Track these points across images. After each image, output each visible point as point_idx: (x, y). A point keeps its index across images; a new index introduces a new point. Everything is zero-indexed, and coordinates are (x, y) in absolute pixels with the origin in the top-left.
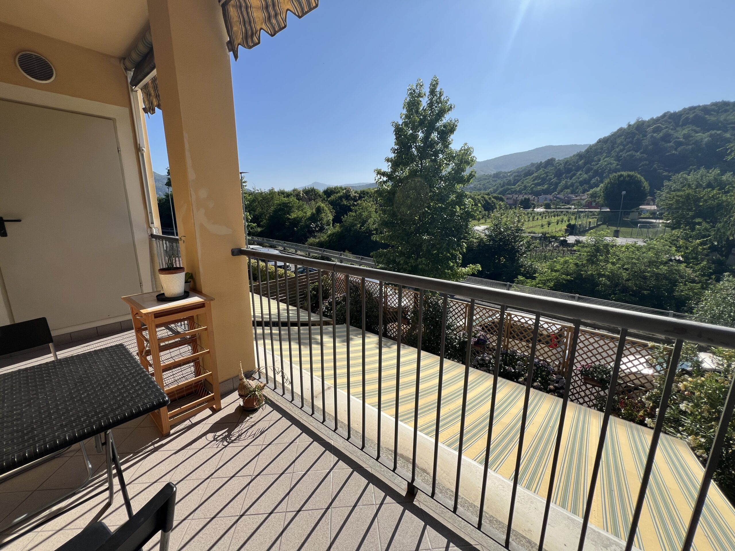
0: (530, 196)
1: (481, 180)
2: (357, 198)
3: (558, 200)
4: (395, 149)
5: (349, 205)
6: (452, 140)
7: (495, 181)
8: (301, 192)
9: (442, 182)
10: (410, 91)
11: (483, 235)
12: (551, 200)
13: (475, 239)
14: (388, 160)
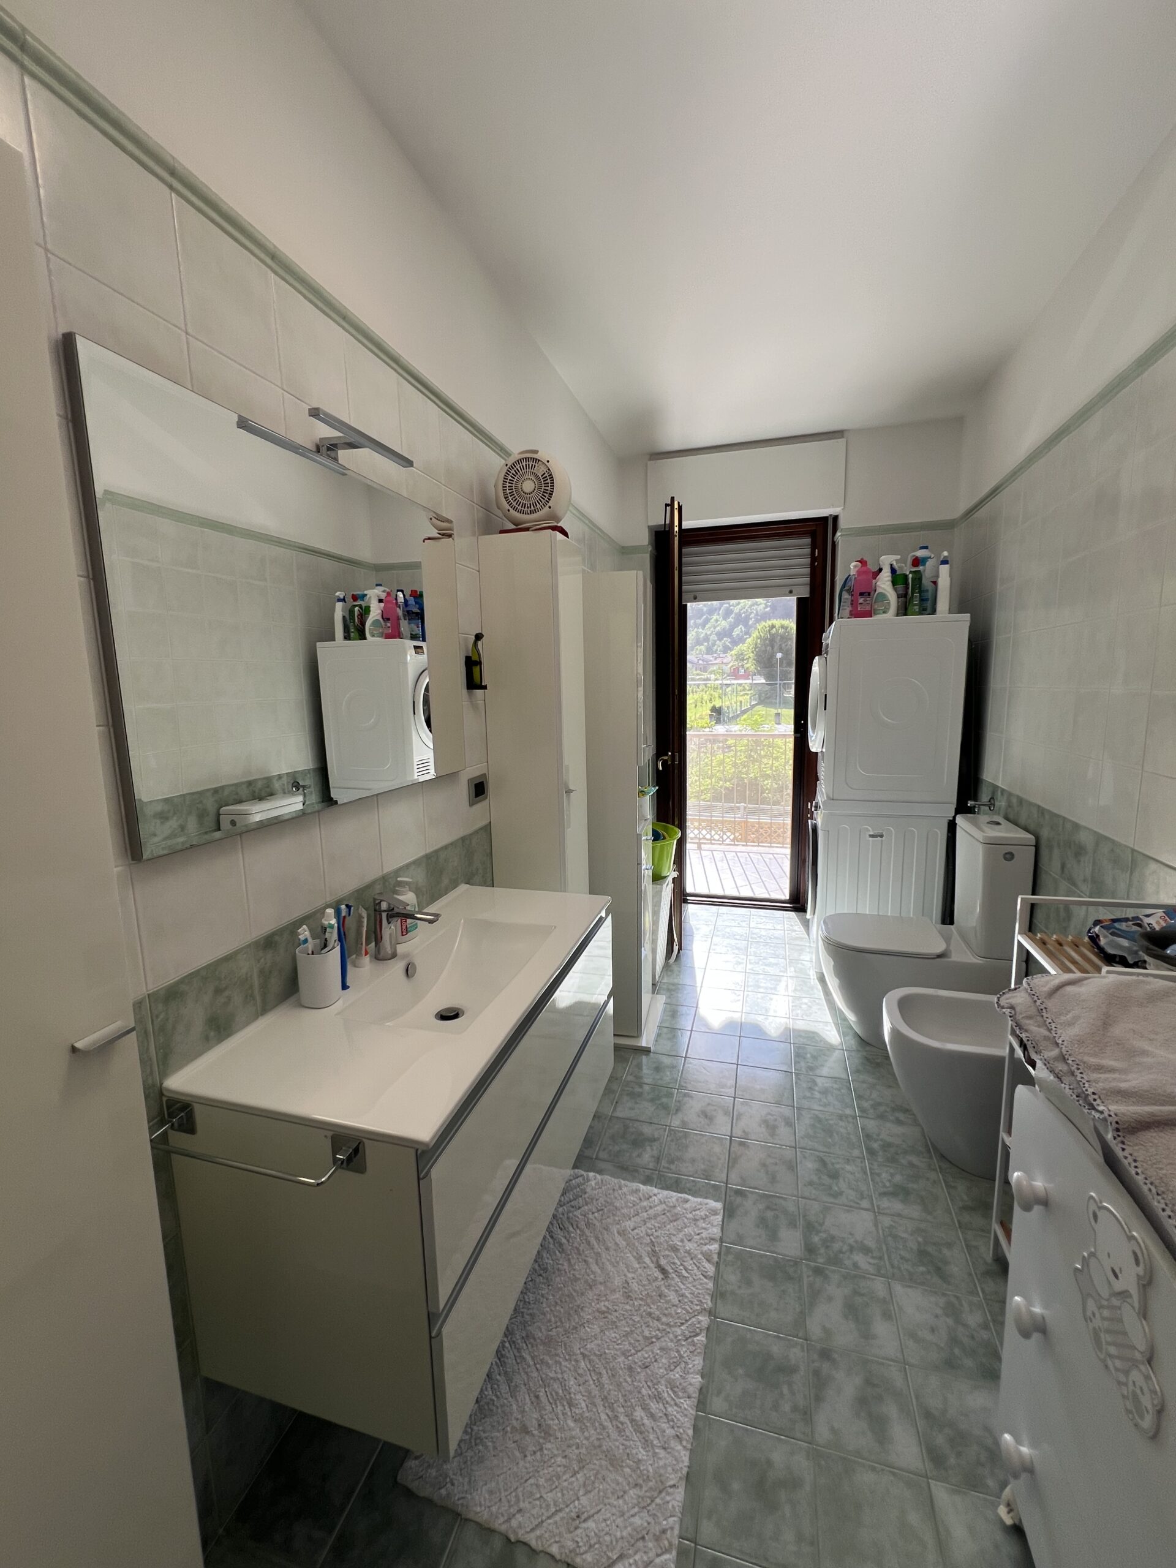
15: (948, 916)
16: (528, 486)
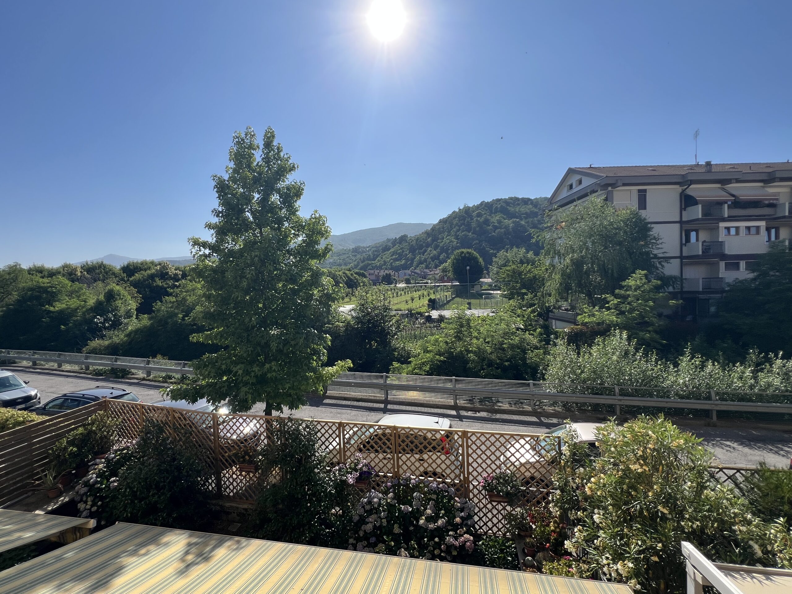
0: (390, 271)
1: (340, 255)
2: (180, 276)
3: (416, 275)
4: (219, 211)
5: (165, 286)
6: (299, 207)
7: (355, 256)
8: (79, 270)
9: (292, 257)
10: (237, 140)
11: (349, 317)
12: (410, 275)
13: (341, 322)
14: (209, 226)
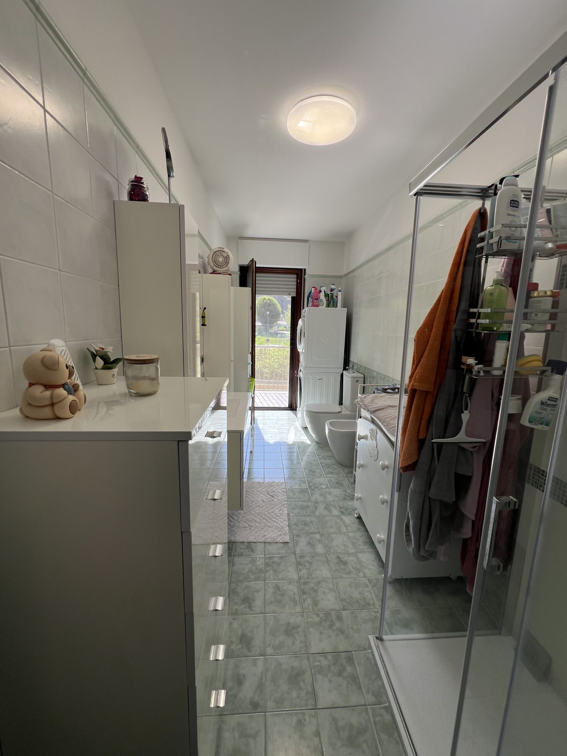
15: (341, 403)
16: (221, 259)
